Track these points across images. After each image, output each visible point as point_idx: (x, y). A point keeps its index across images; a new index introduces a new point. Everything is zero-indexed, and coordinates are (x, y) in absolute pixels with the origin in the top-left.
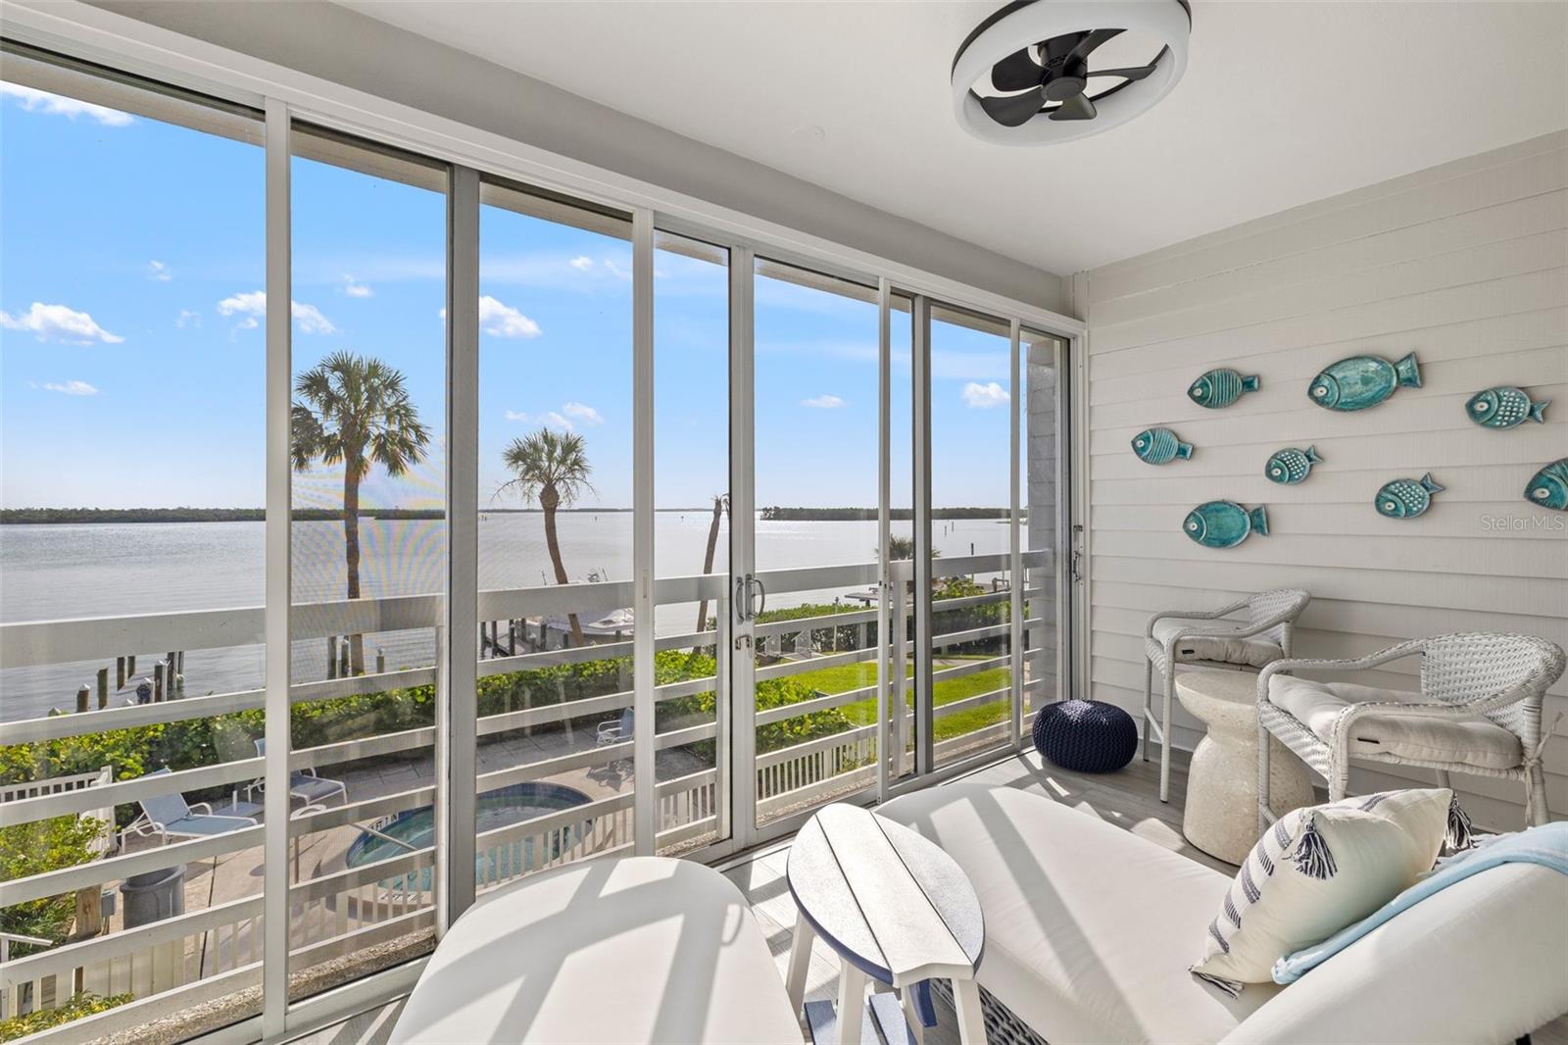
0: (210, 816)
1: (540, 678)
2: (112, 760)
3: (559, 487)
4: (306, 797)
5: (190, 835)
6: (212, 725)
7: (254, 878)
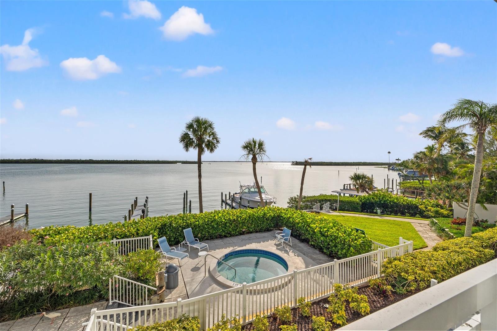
0: (176, 251)
1: (255, 216)
3: (257, 156)
4: (199, 248)
6: (172, 224)
7: (192, 272)
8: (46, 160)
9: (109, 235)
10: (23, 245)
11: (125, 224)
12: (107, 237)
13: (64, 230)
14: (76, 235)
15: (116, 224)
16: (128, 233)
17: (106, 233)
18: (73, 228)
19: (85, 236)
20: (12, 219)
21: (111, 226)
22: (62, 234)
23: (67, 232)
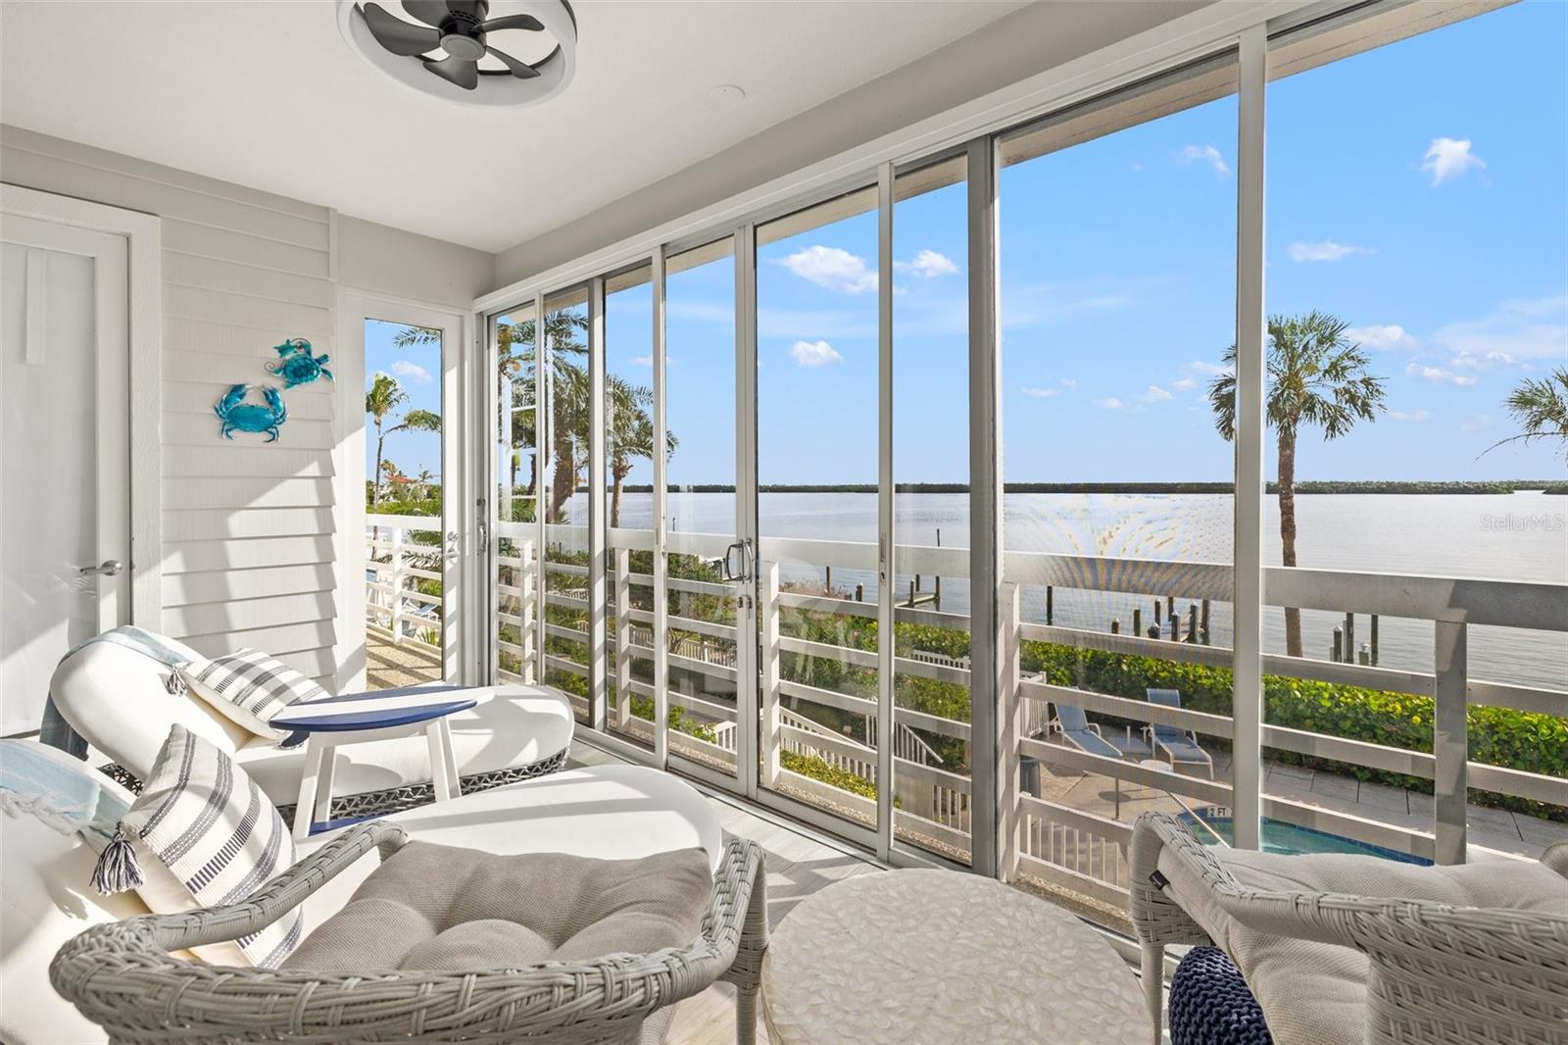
0: (1099, 737)
2: (1048, 667)
5: (1077, 744)
20: (911, 601)
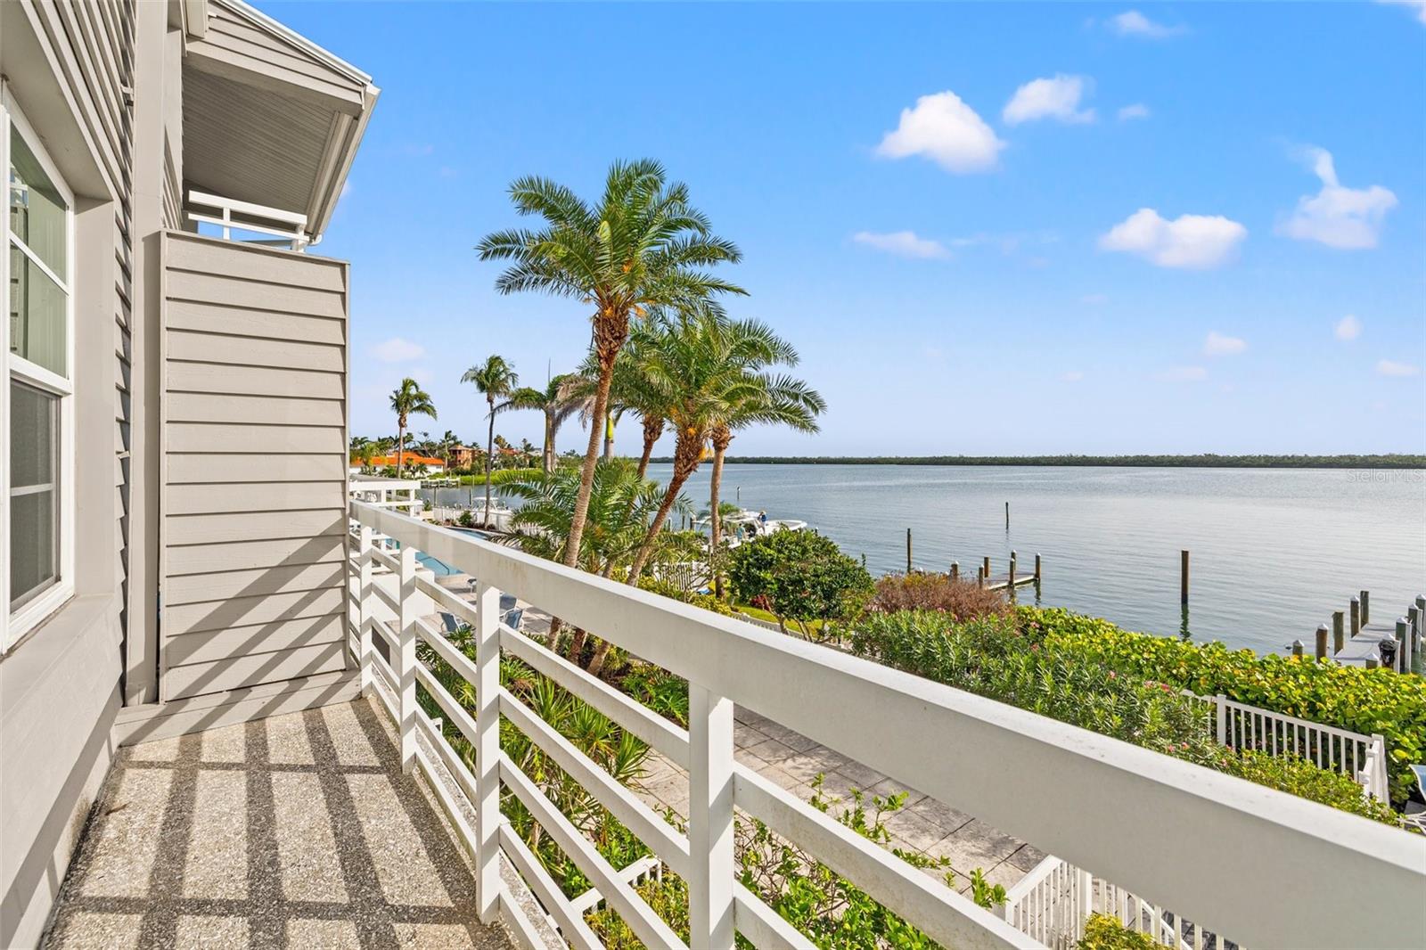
8: (1092, 457)
9: (1201, 675)
10: (990, 624)
11: (1269, 663)
12: (1195, 679)
13: (1086, 626)
14: (1109, 646)
15: (1237, 653)
16: (1272, 693)
17: (1195, 668)
18: (1109, 629)
19: (1133, 657)
20: (1011, 582)
21: (1218, 654)
22: (1081, 633)
23: (1091, 633)
